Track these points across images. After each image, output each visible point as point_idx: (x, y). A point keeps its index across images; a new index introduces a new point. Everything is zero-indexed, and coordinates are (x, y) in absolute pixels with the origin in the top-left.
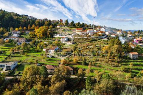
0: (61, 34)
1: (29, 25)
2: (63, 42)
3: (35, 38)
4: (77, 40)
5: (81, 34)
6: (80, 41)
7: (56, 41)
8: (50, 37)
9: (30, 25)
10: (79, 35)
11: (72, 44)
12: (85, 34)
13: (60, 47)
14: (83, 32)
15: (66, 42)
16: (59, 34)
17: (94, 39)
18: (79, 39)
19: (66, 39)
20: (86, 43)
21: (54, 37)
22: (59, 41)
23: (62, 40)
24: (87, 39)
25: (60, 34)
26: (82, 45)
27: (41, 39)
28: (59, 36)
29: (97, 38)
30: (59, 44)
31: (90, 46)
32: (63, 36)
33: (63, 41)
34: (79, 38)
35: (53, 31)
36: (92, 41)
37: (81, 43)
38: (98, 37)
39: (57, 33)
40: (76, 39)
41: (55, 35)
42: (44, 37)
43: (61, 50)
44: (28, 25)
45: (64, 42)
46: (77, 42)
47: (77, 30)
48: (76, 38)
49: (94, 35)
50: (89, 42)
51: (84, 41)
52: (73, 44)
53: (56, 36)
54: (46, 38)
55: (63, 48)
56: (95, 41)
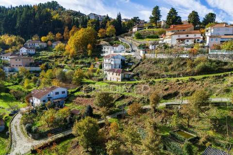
0: (120, 46)
1: (66, 28)
4: (147, 67)
5: (175, 42)
6: (155, 69)
17: (218, 62)
18: (157, 62)
19: (112, 63)
21: (102, 55)
23: (105, 65)
24: (185, 64)
28: (115, 52)
34: (160, 57)
36: (205, 71)
47: (168, 33)
50: (187, 78)
53: (108, 52)
56: (219, 74)
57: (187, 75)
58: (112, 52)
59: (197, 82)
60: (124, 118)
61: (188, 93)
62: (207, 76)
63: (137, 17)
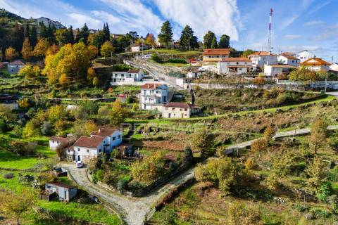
0: (141, 72)
1: (26, 40)
2: (148, 108)
3: (38, 87)
4: (211, 99)
5: (225, 71)
6: (224, 101)
7: (119, 99)
8: (99, 86)
9: (30, 40)
10: (217, 76)
11: (187, 117)
12: (244, 70)
13: (131, 133)
14: (234, 64)
15: (161, 108)
16: (133, 75)
18: (220, 93)
19: (159, 95)
20: (260, 112)
21: (112, 84)
22: (132, 100)
23: (143, 99)
24: (260, 95)
25: (137, 72)
26: (238, 124)
27: (61, 94)
28: (135, 80)
29: (308, 87)
30: (131, 115)
31: (283, 127)
32: (151, 81)
33: (147, 101)
34: (219, 87)
35: (115, 62)
36: (288, 102)
37: (230, 113)
38: (312, 83)
39: (126, 70)
40: (206, 91)
41: (119, 77)
42: (76, 85)
43: (131, 148)
44: (23, 41)
45: (154, 108)
46: (212, 107)
47: (205, 58)
48: (206, 86)
49: (292, 75)
51: (247, 100)
52: (192, 115)
53: (124, 81)
54: (81, 88)
55: (144, 135)
56: (303, 105)
57: (269, 106)
58: (132, 80)
59: (286, 113)
60: (239, 156)
61: (285, 125)
62: (292, 106)
63: (135, 32)
